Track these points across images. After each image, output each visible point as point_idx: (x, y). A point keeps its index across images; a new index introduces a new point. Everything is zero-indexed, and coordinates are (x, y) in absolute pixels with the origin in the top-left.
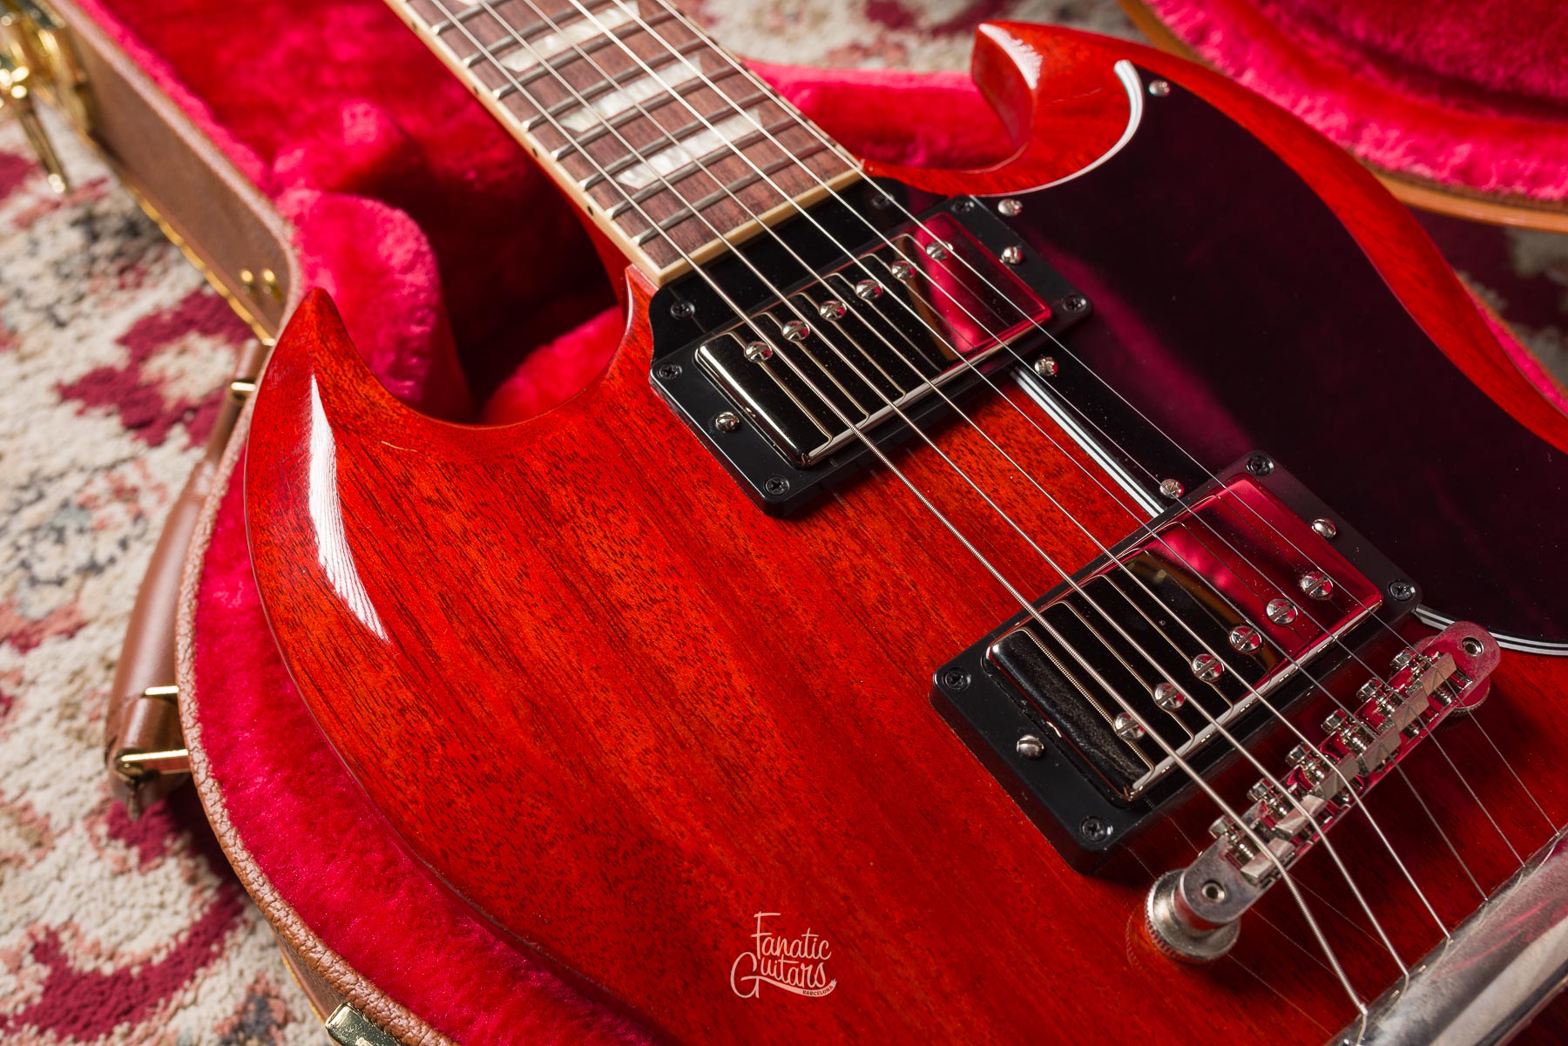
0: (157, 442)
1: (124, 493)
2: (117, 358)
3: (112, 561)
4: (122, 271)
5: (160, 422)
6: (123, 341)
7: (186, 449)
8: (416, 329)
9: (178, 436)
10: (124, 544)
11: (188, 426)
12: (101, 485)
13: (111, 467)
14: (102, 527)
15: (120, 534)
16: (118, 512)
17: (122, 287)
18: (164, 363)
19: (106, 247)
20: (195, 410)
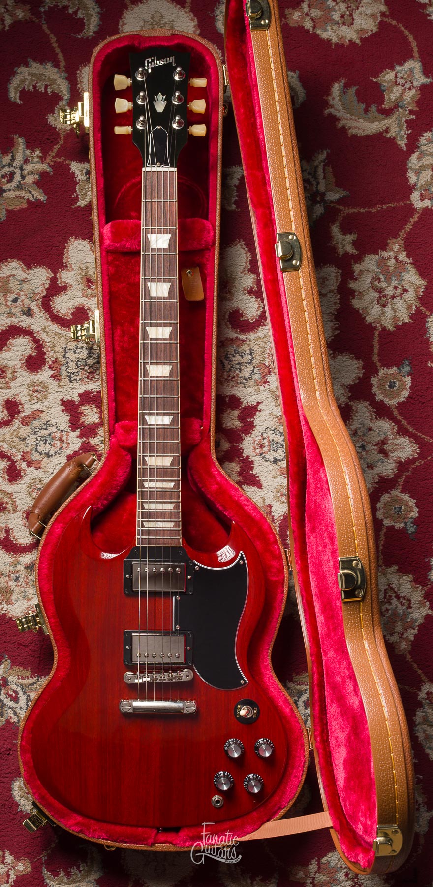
0: (73, 430)
1: (61, 440)
2: (77, 399)
3: (52, 456)
4: (90, 373)
5: (77, 425)
6: (80, 395)
7: (77, 437)
8: (115, 491)
9: (78, 432)
10: (56, 453)
11: (81, 430)
12: (58, 435)
13: (62, 431)
14: (53, 445)
15: (56, 450)
16: (58, 443)
17: (88, 378)
18: (85, 409)
19: (91, 361)
20: (84, 427)
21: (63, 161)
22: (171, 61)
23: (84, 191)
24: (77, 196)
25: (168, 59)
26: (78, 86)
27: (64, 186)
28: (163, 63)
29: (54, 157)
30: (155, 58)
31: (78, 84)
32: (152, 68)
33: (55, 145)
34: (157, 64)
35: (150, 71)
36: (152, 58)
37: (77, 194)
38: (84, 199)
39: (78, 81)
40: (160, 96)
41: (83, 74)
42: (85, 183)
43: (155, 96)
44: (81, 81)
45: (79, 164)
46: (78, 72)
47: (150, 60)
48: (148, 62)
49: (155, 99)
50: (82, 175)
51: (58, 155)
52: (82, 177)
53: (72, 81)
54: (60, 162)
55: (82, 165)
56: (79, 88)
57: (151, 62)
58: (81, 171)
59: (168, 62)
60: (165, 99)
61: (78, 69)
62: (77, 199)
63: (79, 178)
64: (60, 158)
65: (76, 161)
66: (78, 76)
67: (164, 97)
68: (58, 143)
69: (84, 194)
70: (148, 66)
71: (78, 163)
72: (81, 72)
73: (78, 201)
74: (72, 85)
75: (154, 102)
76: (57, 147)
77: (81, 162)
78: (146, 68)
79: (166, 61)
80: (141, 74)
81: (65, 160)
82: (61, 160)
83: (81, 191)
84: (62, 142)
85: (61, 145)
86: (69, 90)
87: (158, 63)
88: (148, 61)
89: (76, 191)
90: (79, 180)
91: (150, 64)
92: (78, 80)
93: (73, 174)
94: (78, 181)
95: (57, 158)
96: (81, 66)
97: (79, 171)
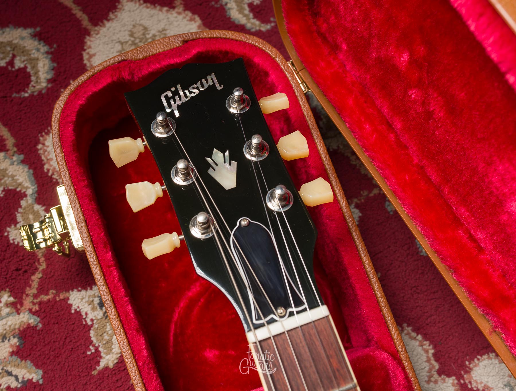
21: (54, 297)
22: (211, 83)
23: (106, 337)
24: (97, 349)
25: (204, 81)
26: (46, 167)
27: (68, 340)
28: (197, 91)
29: (35, 296)
30: (179, 87)
31: (44, 164)
32: (179, 107)
33: (33, 274)
34: (186, 96)
35: (177, 114)
36: (173, 89)
37: (94, 346)
38: (109, 351)
39: (43, 160)
40: (218, 156)
41: (48, 147)
42: (104, 321)
43: (209, 159)
44: (49, 158)
45: (83, 292)
46: (40, 146)
47: (170, 94)
48: (167, 99)
49: (209, 166)
50: (93, 309)
51: (42, 289)
52: (96, 313)
53: (34, 163)
54: (49, 300)
55: (90, 292)
56: (48, 170)
57: (173, 97)
58: (91, 303)
59: (206, 86)
60: (231, 158)
61: (38, 142)
62: (97, 355)
63: (91, 316)
64: (47, 294)
65: (77, 288)
66: (41, 152)
67: (227, 153)
68: (37, 269)
69: (108, 342)
70: (170, 106)
71: (80, 291)
72: (44, 144)
73: (101, 357)
74: (35, 169)
75: (210, 172)
76: (36, 278)
77: (86, 289)
78: (168, 111)
79: (203, 86)
80: (162, 126)
81: (58, 294)
82: (50, 296)
83: (100, 338)
84: (43, 266)
85: (43, 271)
86: (33, 179)
87: (188, 94)
88: (166, 97)
89: (92, 342)
90: (92, 320)
91: (172, 102)
92: (43, 158)
93: (78, 313)
94: (90, 323)
95: (42, 296)
96: (42, 136)
97: (86, 305)
